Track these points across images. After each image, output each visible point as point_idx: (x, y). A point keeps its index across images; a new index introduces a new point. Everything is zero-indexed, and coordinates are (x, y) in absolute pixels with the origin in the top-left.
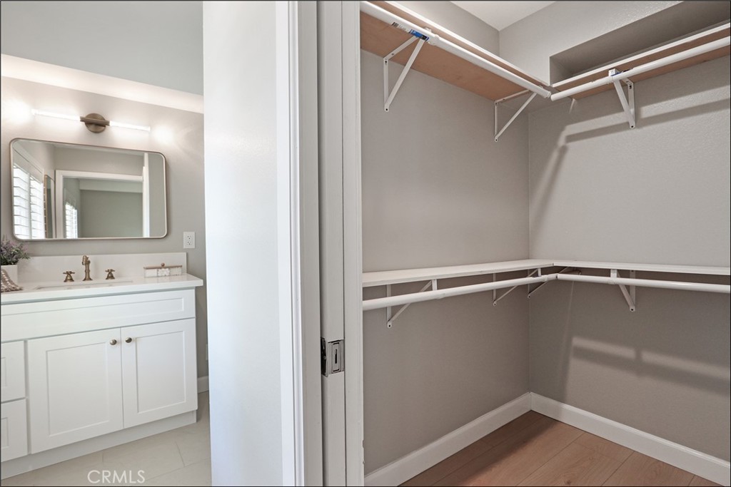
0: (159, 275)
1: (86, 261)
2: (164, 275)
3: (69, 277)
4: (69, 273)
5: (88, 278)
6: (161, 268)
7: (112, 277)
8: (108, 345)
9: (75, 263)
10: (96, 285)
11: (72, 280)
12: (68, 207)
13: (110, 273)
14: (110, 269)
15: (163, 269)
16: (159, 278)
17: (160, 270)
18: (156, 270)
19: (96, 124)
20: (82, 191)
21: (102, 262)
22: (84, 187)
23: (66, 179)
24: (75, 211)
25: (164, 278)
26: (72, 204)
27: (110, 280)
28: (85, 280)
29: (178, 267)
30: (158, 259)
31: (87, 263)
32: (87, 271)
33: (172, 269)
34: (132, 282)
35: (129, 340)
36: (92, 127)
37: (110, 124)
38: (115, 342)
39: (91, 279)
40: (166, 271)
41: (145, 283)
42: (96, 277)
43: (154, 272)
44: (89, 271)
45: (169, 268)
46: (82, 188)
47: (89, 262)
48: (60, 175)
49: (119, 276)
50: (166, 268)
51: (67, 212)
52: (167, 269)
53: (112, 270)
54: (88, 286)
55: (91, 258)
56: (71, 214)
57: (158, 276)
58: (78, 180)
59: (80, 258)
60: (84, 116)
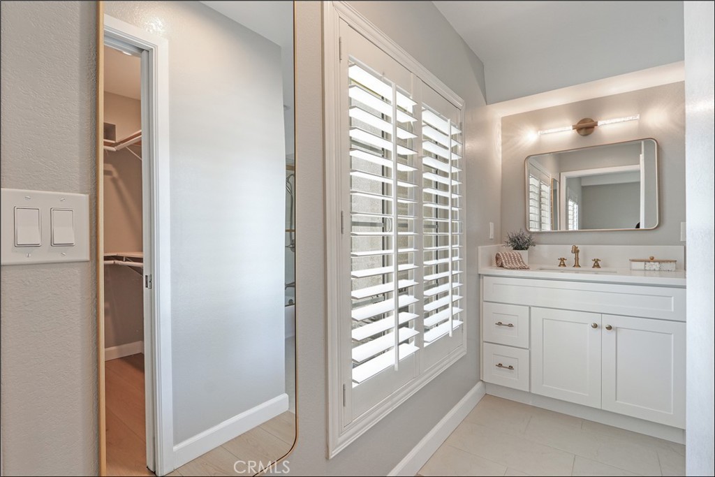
0: (647, 268)
1: (575, 250)
2: (652, 269)
3: (562, 262)
4: (562, 260)
5: (577, 265)
6: (649, 262)
7: (598, 266)
8: (589, 327)
9: (566, 252)
10: (583, 272)
11: (564, 265)
12: (570, 203)
13: (596, 262)
14: (596, 258)
15: (652, 263)
16: (647, 273)
17: (648, 263)
18: (643, 263)
19: (586, 127)
20: (584, 188)
21: (590, 251)
22: (584, 184)
23: (569, 180)
24: (576, 206)
25: (652, 272)
26: (574, 201)
27: (596, 269)
28: (574, 266)
29: (671, 262)
30: (646, 251)
31: (576, 251)
32: (577, 259)
33: (663, 264)
34: (616, 272)
35: (609, 328)
36: (583, 132)
37: (599, 124)
38: (595, 326)
39: (579, 266)
40: (656, 266)
41: (631, 275)
42: (585, 265)
43: (641, 265)
44: (578, 259)
45: (659, 262)
46: (583, 185)
47: (578, 251)
48: (564, 176)
49: (606, 266)
50: (655, 262)
51: (570, 208)
52: (657, 263)
53: (598, 260)
54: (577, 272)
55: (580, 247)
56: (573, 208)
57: (645, 270)
58: (580, 178)
59: (570, 247)
60: (576, 123)
